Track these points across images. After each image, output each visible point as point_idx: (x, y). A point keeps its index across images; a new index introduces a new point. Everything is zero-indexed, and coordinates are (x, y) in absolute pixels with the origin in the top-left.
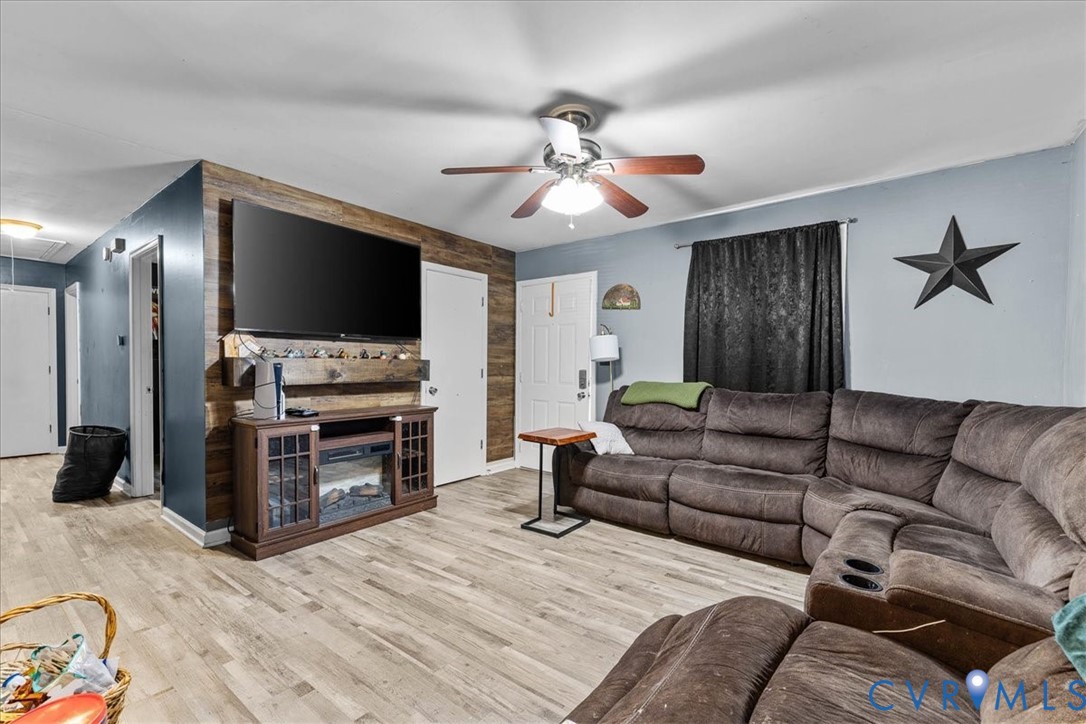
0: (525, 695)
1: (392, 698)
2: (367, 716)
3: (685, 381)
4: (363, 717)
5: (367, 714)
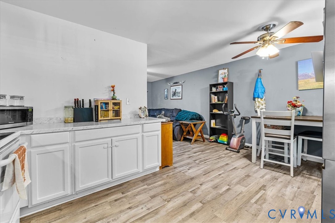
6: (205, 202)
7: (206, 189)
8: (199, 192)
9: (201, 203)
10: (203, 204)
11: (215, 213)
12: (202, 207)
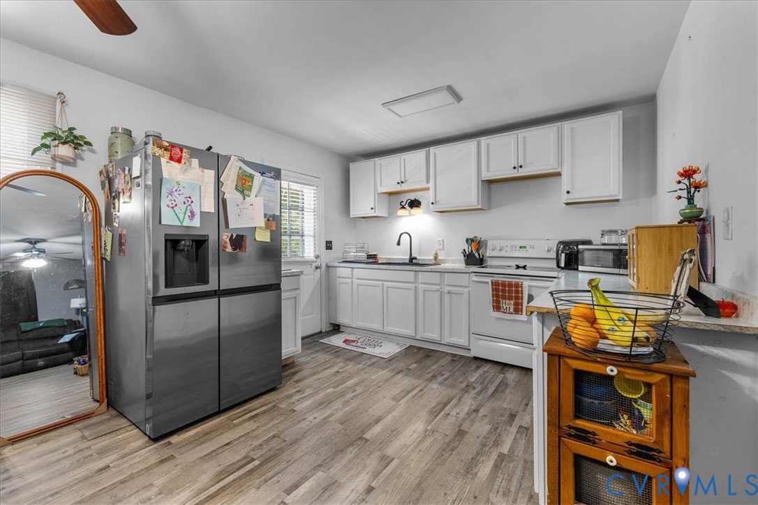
6: (359, 443)
7: (357, 475)
8: (372, 462)
9: (366, 439)
10: (361, 438)
11: (342, 427)
12: (363, 432)
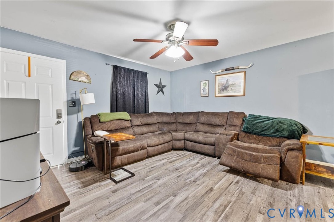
0: (232, 186)
1: (249, 209)
2: (260, 212)
3: (111, 112)
4: (261, 214)
5: (259, 213)
